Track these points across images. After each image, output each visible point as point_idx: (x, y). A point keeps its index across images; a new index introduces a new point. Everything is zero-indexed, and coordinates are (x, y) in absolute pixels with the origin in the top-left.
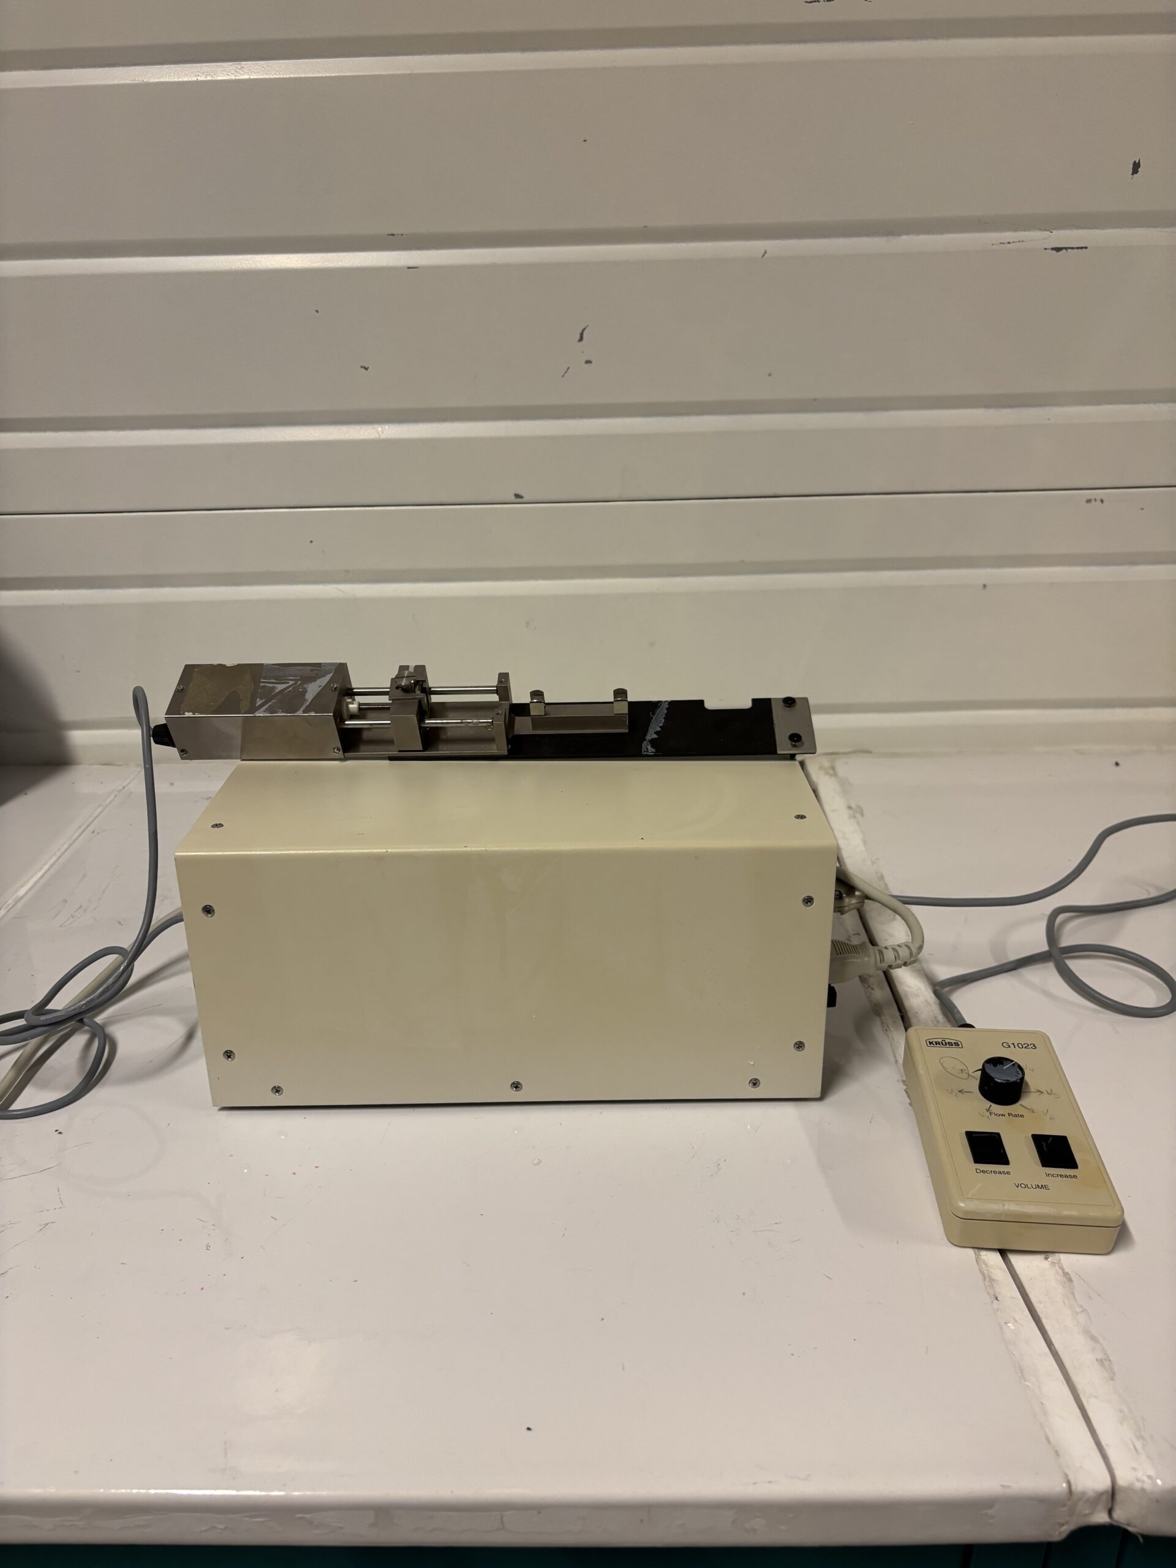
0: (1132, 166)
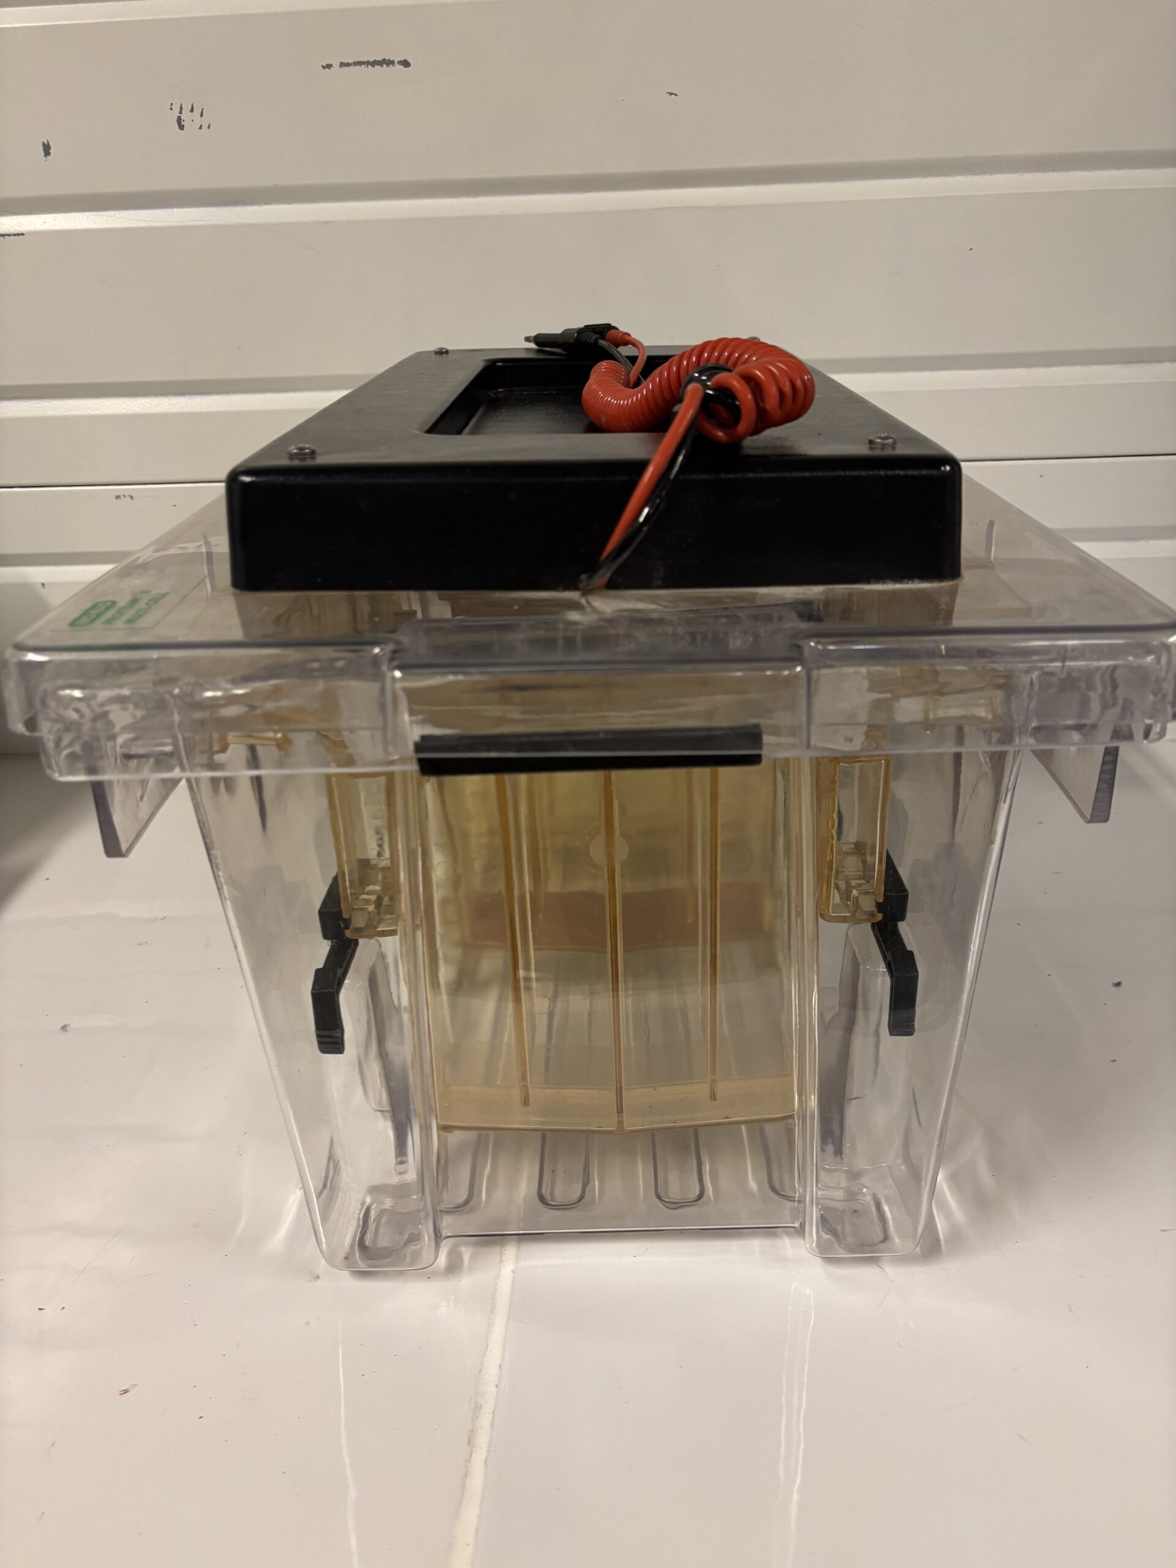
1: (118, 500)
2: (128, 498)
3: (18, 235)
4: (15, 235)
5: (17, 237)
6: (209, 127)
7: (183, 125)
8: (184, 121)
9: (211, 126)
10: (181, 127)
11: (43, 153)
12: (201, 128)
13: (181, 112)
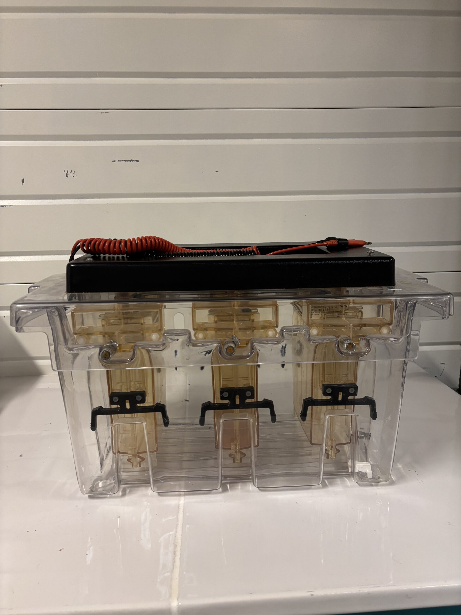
0: (21, 181)
3: (11, 206)
8: (68, 175)
9: (77, 177)
12: (73, 177)
13: (67, 172)
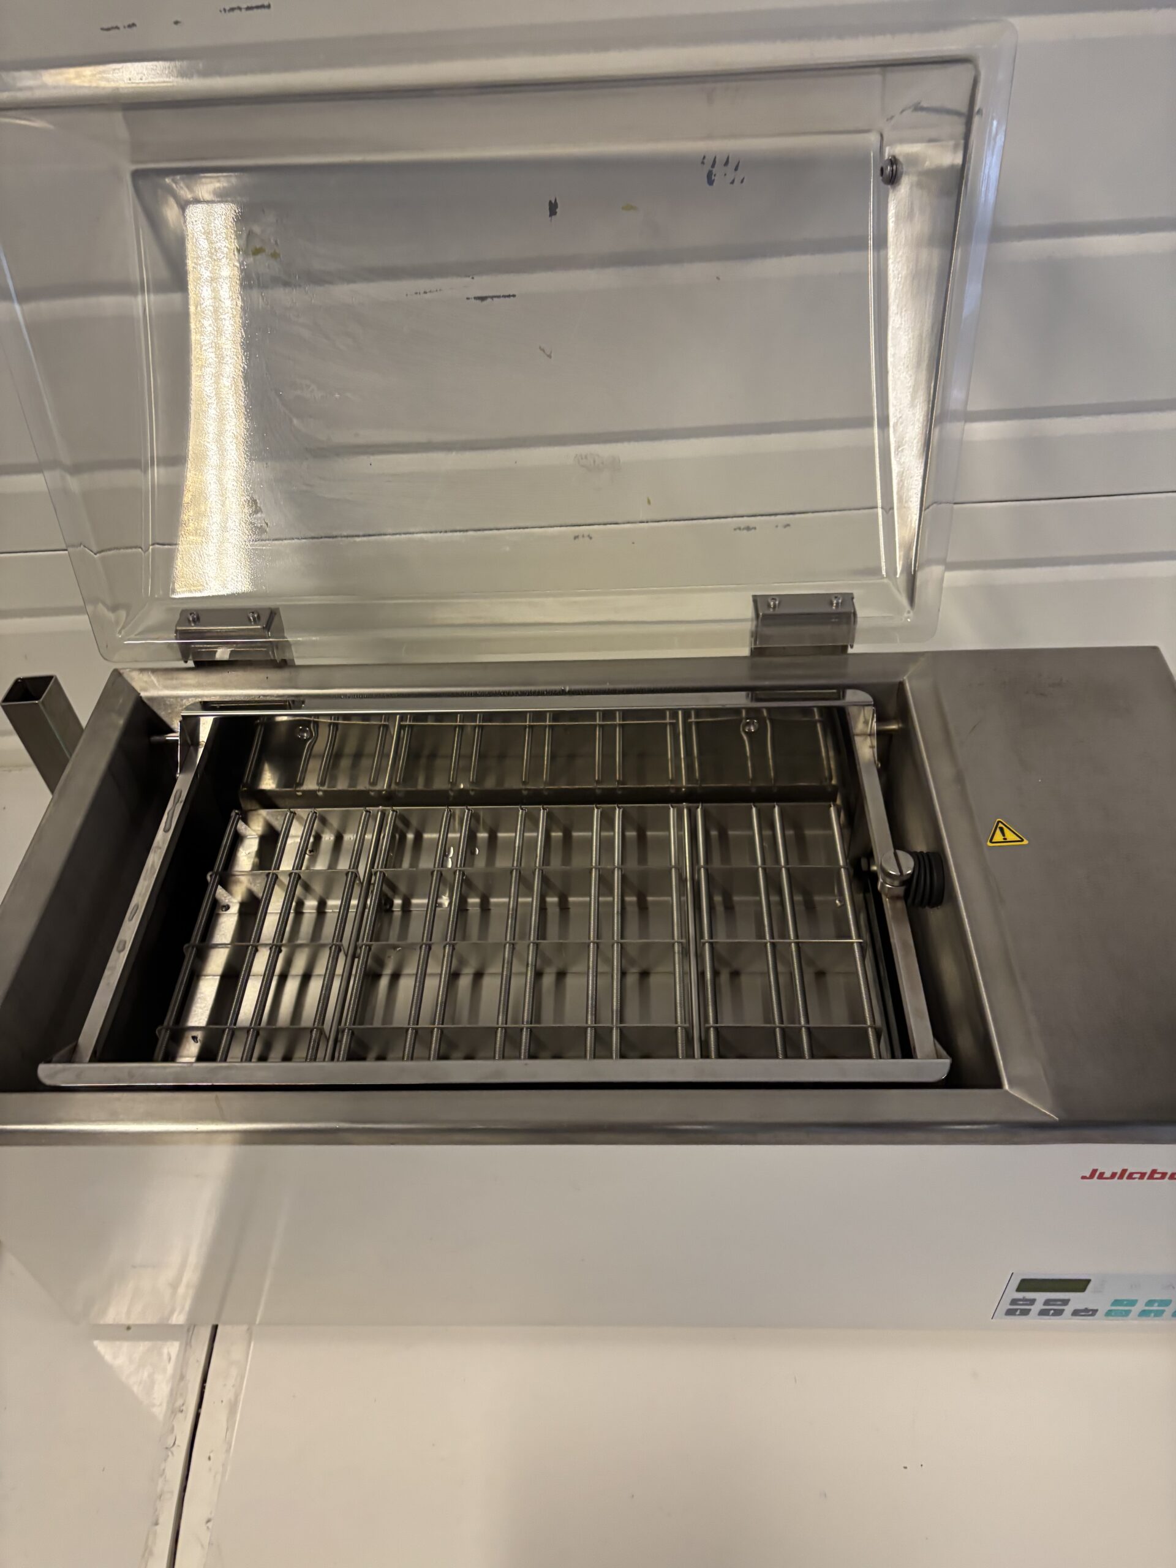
0: (548, 207)
1: (577, 540)
2: (587, 539)
3: (509, 296)
4: (504, 296)
5: (507, 298)
6: (742, 181)
7: (714, 180)
8: (715, 175)
9: (745, 180)
10: (710, 182)
11: (548, 213)
12: (733, 182)
13: (713, 165)
